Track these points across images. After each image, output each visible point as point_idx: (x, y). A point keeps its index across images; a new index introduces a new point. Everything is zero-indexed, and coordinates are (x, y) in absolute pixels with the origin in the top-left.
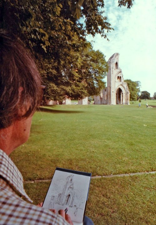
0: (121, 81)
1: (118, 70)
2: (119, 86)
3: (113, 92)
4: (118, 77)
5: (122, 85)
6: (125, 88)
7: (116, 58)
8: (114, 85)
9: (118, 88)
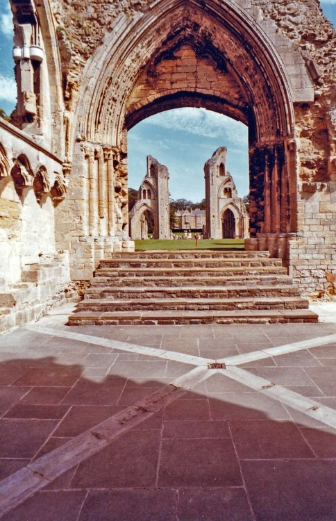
0: (231, 197)
1: (225, 178)
2: (227, 205)
3: (214, 216)
4: (226, 189)
5: (231, 204)
6: (239, 208)
7: (220, 157)
8: (217, 204)
9: (225, 209)
